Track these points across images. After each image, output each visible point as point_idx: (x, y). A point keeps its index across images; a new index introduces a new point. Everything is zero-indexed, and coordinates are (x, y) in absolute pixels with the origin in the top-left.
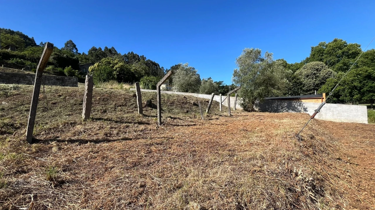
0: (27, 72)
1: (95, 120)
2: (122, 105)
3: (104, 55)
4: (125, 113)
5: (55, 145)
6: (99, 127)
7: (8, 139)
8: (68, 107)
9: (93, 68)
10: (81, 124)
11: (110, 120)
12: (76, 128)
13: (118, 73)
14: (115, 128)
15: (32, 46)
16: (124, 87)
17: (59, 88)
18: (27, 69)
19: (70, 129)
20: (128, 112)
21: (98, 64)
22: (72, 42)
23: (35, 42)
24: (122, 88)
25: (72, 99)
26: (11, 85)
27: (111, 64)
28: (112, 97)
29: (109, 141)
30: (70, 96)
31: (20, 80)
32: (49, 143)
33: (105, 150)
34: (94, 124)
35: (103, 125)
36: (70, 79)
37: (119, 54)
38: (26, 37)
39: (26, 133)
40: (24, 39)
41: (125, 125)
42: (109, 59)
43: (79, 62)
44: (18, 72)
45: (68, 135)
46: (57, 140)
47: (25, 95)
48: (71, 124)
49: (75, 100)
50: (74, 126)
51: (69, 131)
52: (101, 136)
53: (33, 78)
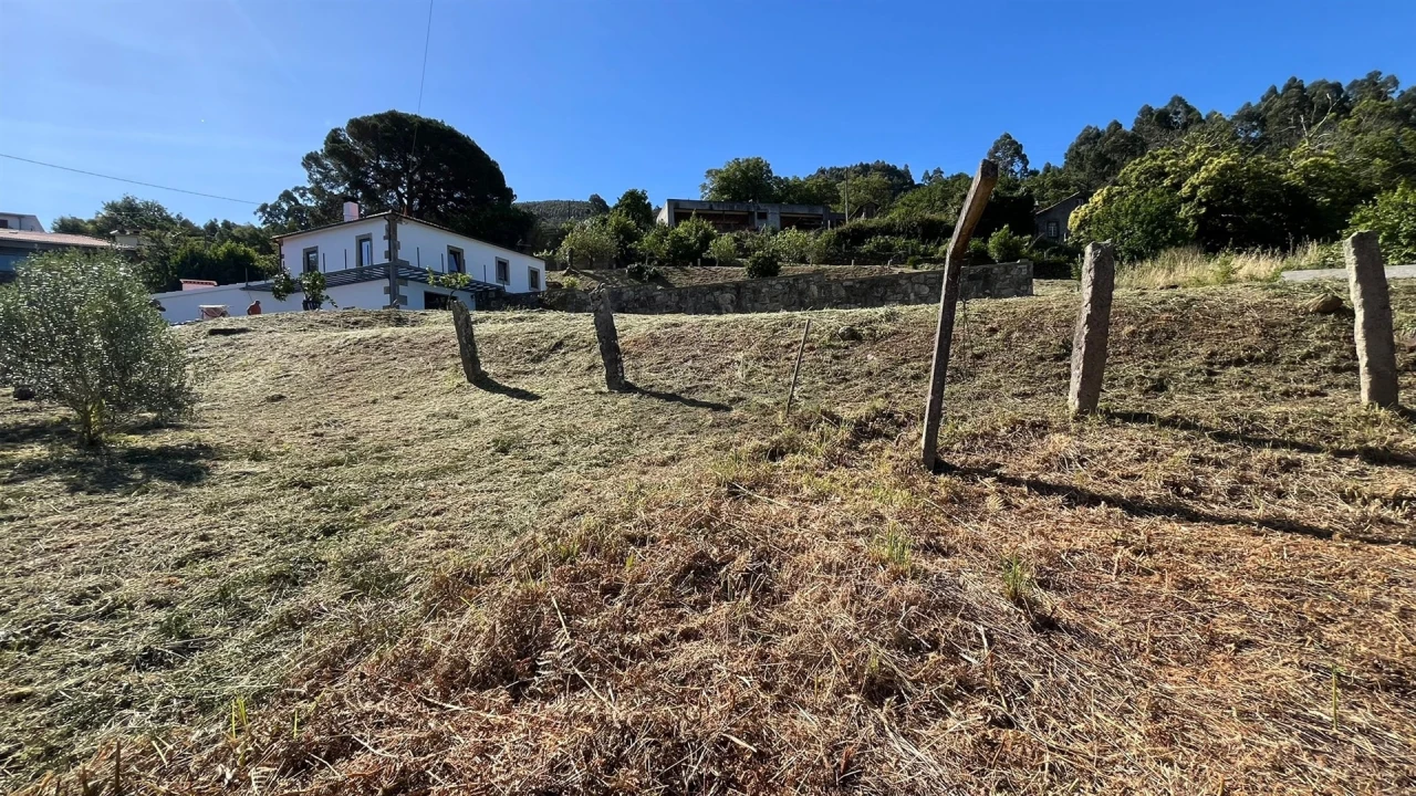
0: (897, 271)
1: (1117, 420)
2: (1251, 358)
3: (1133, 145)
4: (1271, 399)
5: (993, 488)
6: (1139, 451)
7: (887, 453)
8: (1017, 368)
9: (1086, 215)
10: (1065, 430)
11: (1186, 426)
12: (1051, 445)
13: (1203, 210)
14: (1218, 464)
16: (1242, 273)
17: (989, 304)
19: (1031, 445)
20: (1286, 394)
21: (1105, 192)
24: (1228, 277)
25: (1031, 338)
26: (882, 310)
27: (1166, 175)
28: (1191, 324)
29: (1193, 517)
30: (1023, 328)
31: (886, 293)
32: (976, 482)
33: (1181, 551)
34: (1117, 436)
35: (1154, 444)
36: (1007, 271)
37: (1208, 117)
38: (890, 171)
39: (922, 442)
40: (889, 179)
41: (1277, 454)
42: (1161, 154)
43: (1034, 202)
44: (881, 271)
45: (1026, 464)
46: (996, 474)
47: (908, 333)
48: (1034, 426)
49: (1041, 343)
50: (1042, 436)
51: (1028, 449)
52: (1151, 490)
53: (913, 284)
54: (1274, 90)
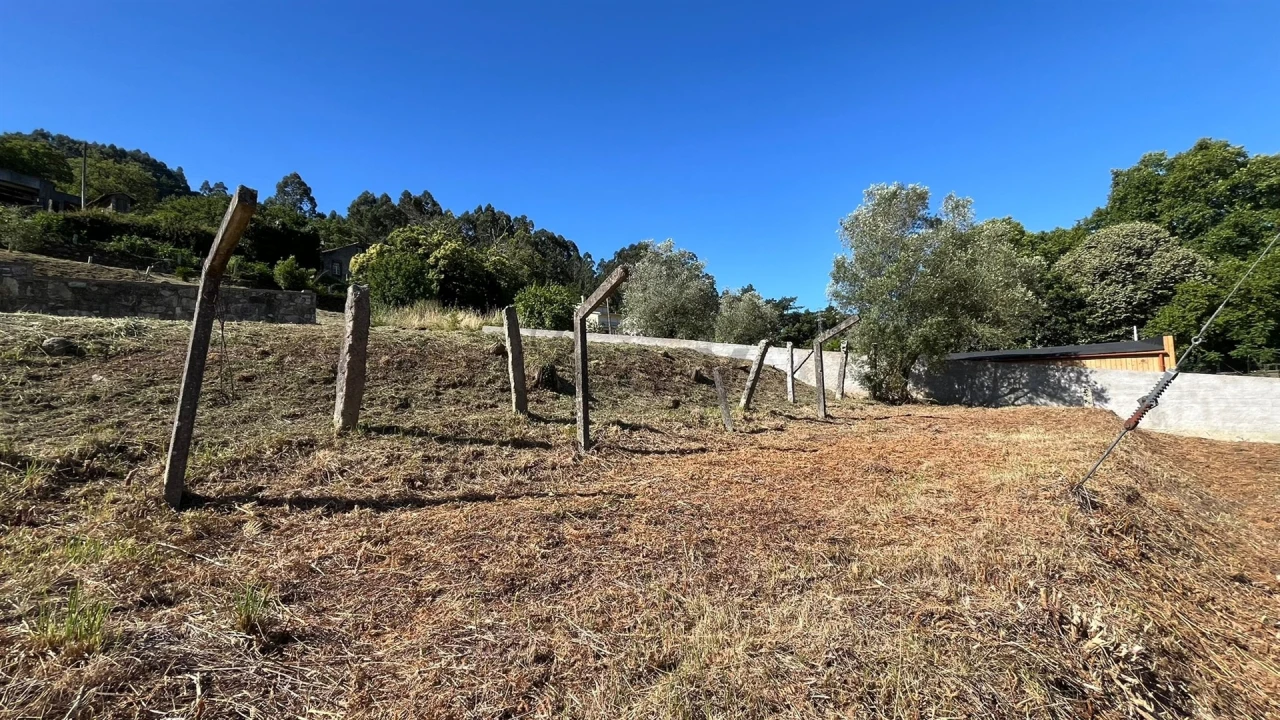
0: (160, 279)
1: (373, 433)
2: (460, 382)
3: (398, 217)
4: (470, 410)
5: (252, 513)
6: (388, 457)
7: (110, 496)
8: (288, 391)
9: (364, 262)
10: (329, 445)
11: (421, 434)
12: (316, 461)
13: (443, 276)
14: (439, 461)
15: (179, 195)
16: (463, 324)
17: (263, 327)
18: (161, 268)
19: (297, 463)
20: (478, 407)
21: (378, 247)
22: (299, 177)
23: (185, 182)
24: (455, 326)
25: (303, 362)
26: (120, 322)
27: (420, 246)
28: (426, 357)
29: (419, 504)
30: (296, 353)
31: (140, 302)
32: (231, 509)
33: (409, 533)
34: (372, 447)
35: (399, 450)
36: (291, 299)
37: (446, 213)
38: (159, 168)
39: (165, 476)
40: (154, 175)
41: (471, 449)
42: (414, 230)
43: (320, 241)
44: (135, 277)
45: (291, 483)
46: (257, 498)
47: (159, 351)
48: (300, 445)
49: (313, 368)
50: (308, 454)
51: (293, 468)
52: (394, 488)
53: (180, 298)
54: (480, 208)
